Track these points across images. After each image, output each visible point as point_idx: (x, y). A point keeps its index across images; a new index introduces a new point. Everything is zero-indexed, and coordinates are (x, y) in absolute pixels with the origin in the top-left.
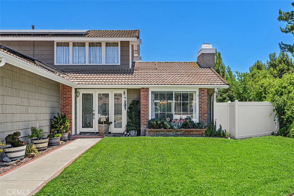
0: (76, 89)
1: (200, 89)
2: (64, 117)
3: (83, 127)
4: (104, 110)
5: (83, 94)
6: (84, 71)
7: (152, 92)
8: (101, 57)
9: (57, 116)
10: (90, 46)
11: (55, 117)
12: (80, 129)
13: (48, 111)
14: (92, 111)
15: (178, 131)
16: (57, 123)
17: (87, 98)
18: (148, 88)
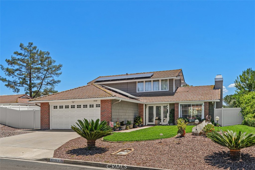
0: (145, 105)
1: (204, 102)
2: (139, 117)
3: (149, 122)
4: (158, 114)
5: (149, 107)
6: (150, 95)
7: (180, 105)
8: (159, 87)
9: (137, 117)
10: (153, 81)
11: (136, 117)
12: (148, 123)
13: (133, 114)
14: (153, 114)
15: (192, 123)
16: (136, 119)
17: (151, 108)
18: (178, 103)
